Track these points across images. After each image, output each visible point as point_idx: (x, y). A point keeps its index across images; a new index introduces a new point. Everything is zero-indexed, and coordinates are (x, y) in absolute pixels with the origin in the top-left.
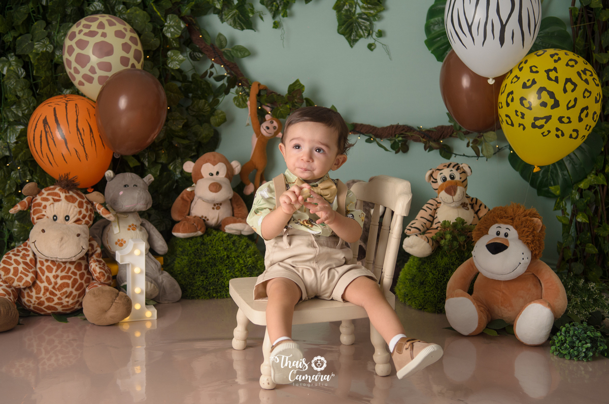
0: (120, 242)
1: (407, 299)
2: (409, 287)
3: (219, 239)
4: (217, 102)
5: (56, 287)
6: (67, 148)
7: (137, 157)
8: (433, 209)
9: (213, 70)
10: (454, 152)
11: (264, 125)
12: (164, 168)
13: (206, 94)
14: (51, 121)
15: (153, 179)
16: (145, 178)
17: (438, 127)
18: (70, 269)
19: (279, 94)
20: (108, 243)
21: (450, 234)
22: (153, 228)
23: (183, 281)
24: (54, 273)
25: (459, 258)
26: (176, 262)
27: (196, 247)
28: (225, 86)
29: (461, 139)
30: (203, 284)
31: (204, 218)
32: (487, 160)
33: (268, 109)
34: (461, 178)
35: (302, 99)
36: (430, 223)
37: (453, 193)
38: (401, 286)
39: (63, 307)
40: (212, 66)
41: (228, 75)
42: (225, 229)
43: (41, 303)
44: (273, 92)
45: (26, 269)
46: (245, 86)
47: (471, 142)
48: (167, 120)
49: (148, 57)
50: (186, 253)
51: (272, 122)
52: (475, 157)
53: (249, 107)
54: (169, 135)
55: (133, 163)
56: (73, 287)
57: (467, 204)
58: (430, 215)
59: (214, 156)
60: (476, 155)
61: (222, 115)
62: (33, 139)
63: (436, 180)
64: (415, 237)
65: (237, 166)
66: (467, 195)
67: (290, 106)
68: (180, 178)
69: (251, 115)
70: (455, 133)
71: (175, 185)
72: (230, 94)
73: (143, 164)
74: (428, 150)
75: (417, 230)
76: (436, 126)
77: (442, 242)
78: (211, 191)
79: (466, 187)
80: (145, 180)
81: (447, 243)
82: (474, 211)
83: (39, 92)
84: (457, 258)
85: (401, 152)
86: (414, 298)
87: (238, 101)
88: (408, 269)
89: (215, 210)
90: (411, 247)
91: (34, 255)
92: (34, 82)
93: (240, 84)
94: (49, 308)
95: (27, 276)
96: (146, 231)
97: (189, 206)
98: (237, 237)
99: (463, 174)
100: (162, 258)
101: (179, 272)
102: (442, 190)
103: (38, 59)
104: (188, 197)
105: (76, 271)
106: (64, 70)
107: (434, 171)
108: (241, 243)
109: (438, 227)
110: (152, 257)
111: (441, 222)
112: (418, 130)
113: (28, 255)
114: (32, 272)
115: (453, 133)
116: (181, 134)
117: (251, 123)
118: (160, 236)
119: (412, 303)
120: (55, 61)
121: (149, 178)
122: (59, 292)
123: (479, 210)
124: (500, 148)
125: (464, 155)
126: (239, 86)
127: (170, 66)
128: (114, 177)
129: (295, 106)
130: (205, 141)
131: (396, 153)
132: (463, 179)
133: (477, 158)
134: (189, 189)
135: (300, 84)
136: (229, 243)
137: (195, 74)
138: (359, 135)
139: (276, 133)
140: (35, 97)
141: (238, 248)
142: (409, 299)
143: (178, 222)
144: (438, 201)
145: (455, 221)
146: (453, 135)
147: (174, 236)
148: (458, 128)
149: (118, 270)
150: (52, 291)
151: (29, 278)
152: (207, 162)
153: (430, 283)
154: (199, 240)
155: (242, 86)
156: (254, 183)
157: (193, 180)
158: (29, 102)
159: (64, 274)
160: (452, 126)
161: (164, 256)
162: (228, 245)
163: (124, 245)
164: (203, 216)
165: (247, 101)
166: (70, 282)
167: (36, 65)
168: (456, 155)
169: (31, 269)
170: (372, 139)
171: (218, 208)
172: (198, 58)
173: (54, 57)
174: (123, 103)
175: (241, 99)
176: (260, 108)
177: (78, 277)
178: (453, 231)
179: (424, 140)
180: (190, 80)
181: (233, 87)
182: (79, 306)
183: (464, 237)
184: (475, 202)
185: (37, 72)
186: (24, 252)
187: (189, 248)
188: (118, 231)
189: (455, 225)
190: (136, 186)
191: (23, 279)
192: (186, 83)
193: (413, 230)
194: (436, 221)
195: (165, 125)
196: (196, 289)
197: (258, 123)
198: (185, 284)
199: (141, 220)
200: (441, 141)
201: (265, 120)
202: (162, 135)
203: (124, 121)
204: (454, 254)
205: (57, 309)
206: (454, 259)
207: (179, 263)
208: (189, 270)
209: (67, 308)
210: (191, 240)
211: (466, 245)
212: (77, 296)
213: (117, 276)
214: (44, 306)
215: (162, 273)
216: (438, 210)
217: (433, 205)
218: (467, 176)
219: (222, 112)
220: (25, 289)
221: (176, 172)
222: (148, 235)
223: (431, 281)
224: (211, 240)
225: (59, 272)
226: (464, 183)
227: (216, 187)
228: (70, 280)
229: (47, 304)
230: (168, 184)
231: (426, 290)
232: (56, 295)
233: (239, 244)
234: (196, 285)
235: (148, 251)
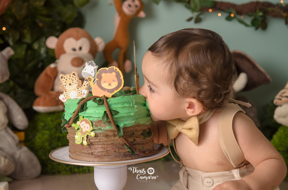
11: (126, 3)
12: (29, 47)
15: (13, 53)
16: (4, 51)
22: (12, 103)
26: (37, 137)
50: (47, 127)
51: (134, 1)
59: (77, 32)
65: (100, 43)
68: (45, 57)
71: (40, 64)
78: (74, 65)
80: (4, 54)
85: (260, 29)
96: (4, 105)
97: (53, 82)
100: (22, 134)
104: (52, 74)
110: (10, 132)
121: (8, 52)
130: (69, 22)
134: (52, 66)
138: (219, 12)
139: (138, 12)
152: (69, 37)
157: (57, 56)
161: (25, 131)
170: (232, 16)
187: (51, 123)
193: (284, 99)
197: (120, 1)
207: (40, 138)
208: (50, 145)
215: (20, 148)
227: (78, 62)
235: (5, 125)
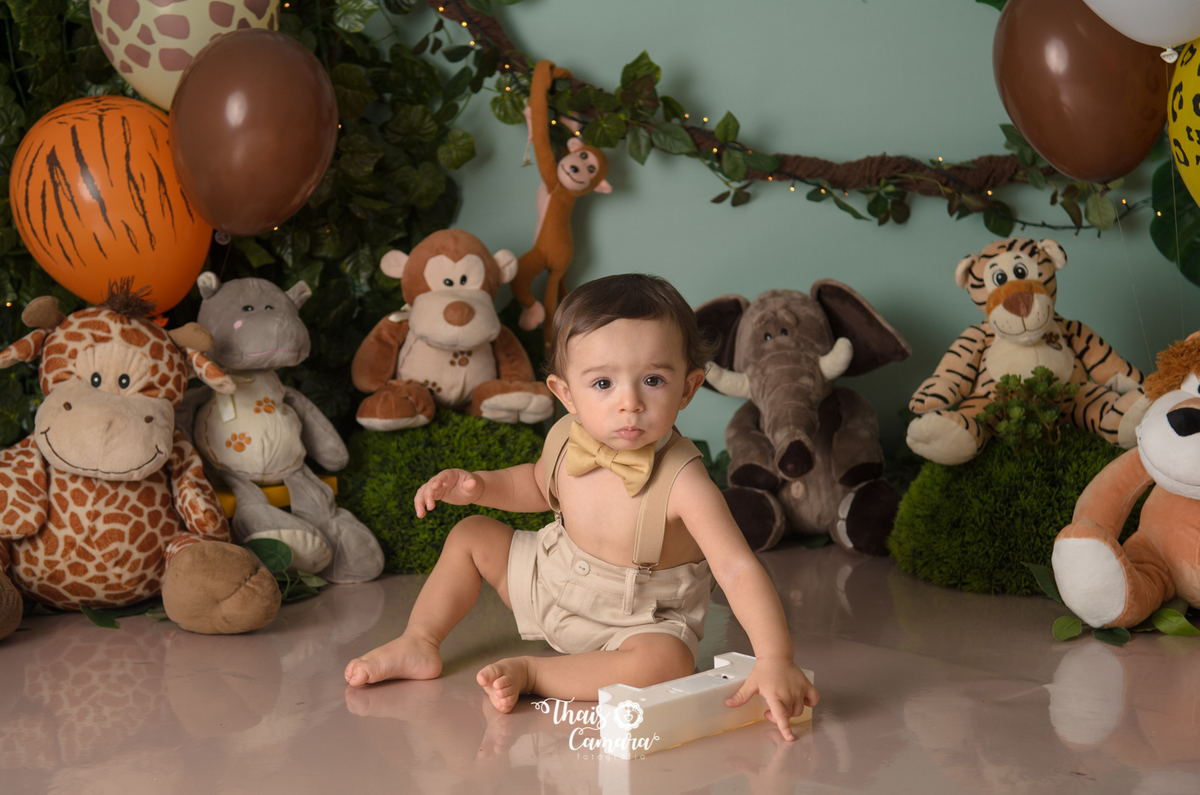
0: (238, 440)
1: (920, 563)
2: (923, 535)
3: (467, 432)
4: (451, 111)
5: (94, 538)
6: (106, 220)
7: (266, 242)
8: (975, 352)
9: (441, 35)
10: (1021, 218)
11: (567, 163)
12: (331, 270)
13: (426, 94)
14: (66, 157)
15: (308, 293)
16: (291, 290)
17: (981, 159)
18: (126, 499)
19: (598, 87)
20: (208, 444)
21: (1021, 405)
22: (311, 409)
23: (385, 532)
24: (89, 507)
25: (1043, 464)
26: (367, 489)
27: (414, 453)
28: (471, 72)
29: (1037, 186)
30: (433, 539)
31: (430, 386)
32: (1099, 236)
33: (574, 126)
34: (1040, 275)
35: (653, 99)
36: (970, 384)
37: (1023, 310)
38: (903, 535)
39: (108, 588)
40: (440, 26)
41: (478, 47)
42: (482, 408)
43: (57, 577)
44: (583, 85)
45: (24, 494)
46: (518, 70)
47: (1060, 193)
48: (337, 155)
49: (287, 5)
50: (391, 466)
51: (584, 156)
52: (1071, 227)
53: (529, 122)
54: (343, 190)
55: (258, 257)
56: (132, 542)
57: (1057, 337)
58: (969, 365)
59: (456, 239)
60: (1072, 224)
61: (465, 141)
62: (23, 201)
63: (981, 280)
64: (935, 415)
65: (508, 264)
66: (1056, 314)
67: (626, 115)
68: (368, 294)
69: (533, 139)
70: (1021, 173)
71: (358, 309)
72: (483, 91)
73: (280, 261)
74: (956, 215)
75: (940, 401)
76: (975, 156)
77: (1002, 426)
78: (450, 322)
79: (1053, 294)
80: (291, 296)
81: (1014, 428)
82: (1074, 351)
83: (33, 90)
84: (1039, 464)
85: (891, 221)
86: (938, 560)
87: (503, 107)
88: (921, 493)
89: (457, 367)
90: (927, 441)
91: (46, 464)
92: (19, 70)
93: (507, 66)
94: (75, 588)
95: (26, 510)
96: (295, 415)
97: (394, 357)
98: (508, 428)
99: (1046, 264)
100: (334, 480)
101: (375, 512)
102: (996, 303)
103: (29, 13)
104: (393, 337)
105: (140, 505)
106: (91, 38)
107: (976, 259)
108: (519, 441)
109: (989, 393)
110: (313, 476)
111: (998, 379)
112: (934, 167)
113: (31, 465)
114: (40, 503)
115: (1016, 171)
116: (370, 187)
117: (534, 160)
118: (330, 428)
119: (932, 571)
120: (68, 16)
121: (301, 290)
122: (100, 550)
123: (1087, 349)
124: (1130, 205)
125: (1044, 225)
126: (504, 71)
127: (340, 25)
128: (219, 287)
129: (640, 115)
130: (426, 204)
131: (882, 222)
132: (1045, 277)
133: (1074, 231)
134: (393, 318)
135: (650, 64)
136: (491, 440)
137: (398, 45)
138: (791, 182)
139: (595, 182)
140: (22, 105)
141: (513, 453)
142: (926, 564)
143: (370, 394)
144: (988, 332)
145: (1031, 376)
146: (1017, 177)
147: (361, 428)
148: (1029, 159)
149: (235, 507)
150: (84, 549)
151: (31, 516)
152: (437, 253)
153: (976, 524)
154: (421, 436)
155: (511, 70)
156: (542, 301)
157: (404, 295)
158: (9, 116)
159: (112, 510)
160: (1013, 155)
161: (338, 474)
162: (490, 446)
163: (248, 447)
164: (427, 382)
165: (523, 106)
166: (126, 529)
167: (25, 27)
168: (1025, 224)
169: (37, 495)
170: (823, 191)
171: (464, 363)
172: (405, 8)
173: (66, 7)
174: (235, 111)
175: (508, 103)
176: (554, 122)
177: (144, 519)
178: (1026, 401)
179: (948, 190)
180: (387, 59)
181: (491, 75)
182: (145, 588)
183: (1054, 412)
184: (1075, 332)
185: (27, 44)
186: (22, 458)
187: (398, 455)
188: (232, 416)
189: (1030, 385)
190: (271, 308)
191: (17, 517)
192: (377, 69)
193: (928, 400)
194: (982, 379)
195: (332, 166)
196: (418, 551)
197: (552, 158)
198: (391, 538)
199: (284, 389)
200: (990, 193)
201: (567, 152)
202: (326, 191)
203: (239, 154)
204: (1030, 454)
205: (93, 593)
206: (1031, 465)
207: (374, 490)
208: (399, 506)
209: (117, 592)
210: (402, 435)
211: (1059, 432)
212: (142, 564)
213: (234, 521)
214: (64, 584)
215: (337, 513)
216: (988, 354)
217: (974, 341)
218: (1055, 270)
219: (466, 135)
220: (20, 542)
221: (358, 278)
222: (300, 424)
223: (978, 519)
224: (448, 436)
225: (101, 506)
226: (1049, 285)
227: (460, 313)
228: (126, 523)
229: (70, 579)
230: (340, 307)
231: (967, 539)
232: (91, 558)
233: (515, 444)
234: (418, 539)
235: (301, 462)
